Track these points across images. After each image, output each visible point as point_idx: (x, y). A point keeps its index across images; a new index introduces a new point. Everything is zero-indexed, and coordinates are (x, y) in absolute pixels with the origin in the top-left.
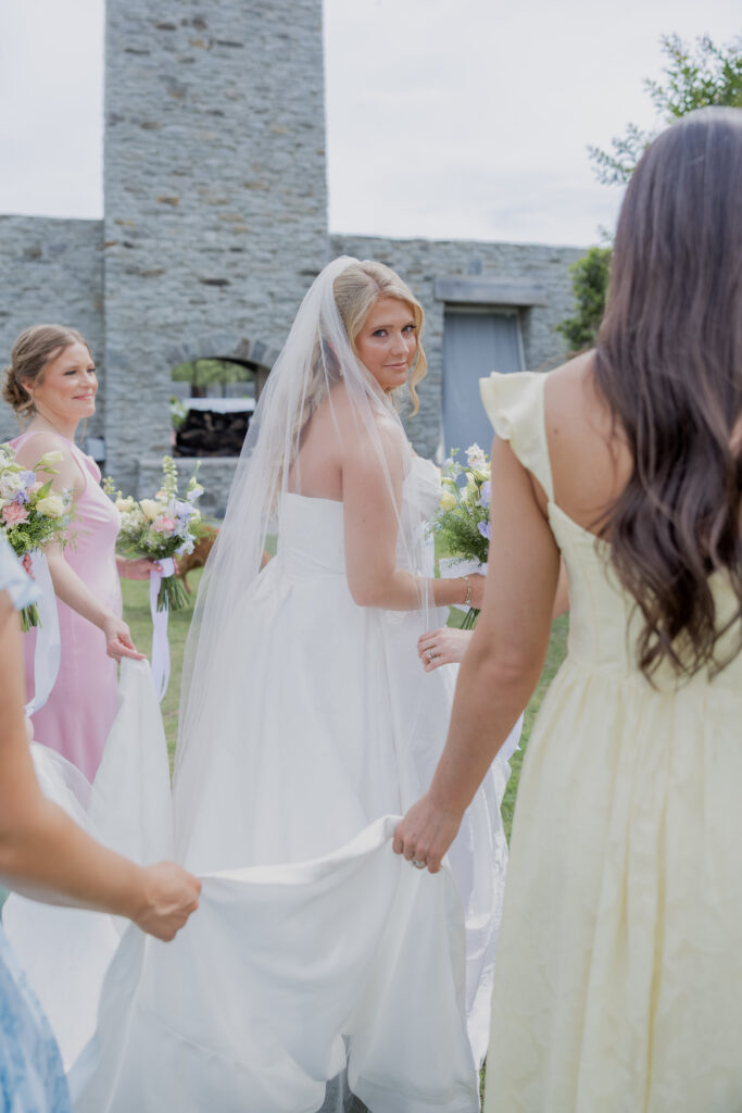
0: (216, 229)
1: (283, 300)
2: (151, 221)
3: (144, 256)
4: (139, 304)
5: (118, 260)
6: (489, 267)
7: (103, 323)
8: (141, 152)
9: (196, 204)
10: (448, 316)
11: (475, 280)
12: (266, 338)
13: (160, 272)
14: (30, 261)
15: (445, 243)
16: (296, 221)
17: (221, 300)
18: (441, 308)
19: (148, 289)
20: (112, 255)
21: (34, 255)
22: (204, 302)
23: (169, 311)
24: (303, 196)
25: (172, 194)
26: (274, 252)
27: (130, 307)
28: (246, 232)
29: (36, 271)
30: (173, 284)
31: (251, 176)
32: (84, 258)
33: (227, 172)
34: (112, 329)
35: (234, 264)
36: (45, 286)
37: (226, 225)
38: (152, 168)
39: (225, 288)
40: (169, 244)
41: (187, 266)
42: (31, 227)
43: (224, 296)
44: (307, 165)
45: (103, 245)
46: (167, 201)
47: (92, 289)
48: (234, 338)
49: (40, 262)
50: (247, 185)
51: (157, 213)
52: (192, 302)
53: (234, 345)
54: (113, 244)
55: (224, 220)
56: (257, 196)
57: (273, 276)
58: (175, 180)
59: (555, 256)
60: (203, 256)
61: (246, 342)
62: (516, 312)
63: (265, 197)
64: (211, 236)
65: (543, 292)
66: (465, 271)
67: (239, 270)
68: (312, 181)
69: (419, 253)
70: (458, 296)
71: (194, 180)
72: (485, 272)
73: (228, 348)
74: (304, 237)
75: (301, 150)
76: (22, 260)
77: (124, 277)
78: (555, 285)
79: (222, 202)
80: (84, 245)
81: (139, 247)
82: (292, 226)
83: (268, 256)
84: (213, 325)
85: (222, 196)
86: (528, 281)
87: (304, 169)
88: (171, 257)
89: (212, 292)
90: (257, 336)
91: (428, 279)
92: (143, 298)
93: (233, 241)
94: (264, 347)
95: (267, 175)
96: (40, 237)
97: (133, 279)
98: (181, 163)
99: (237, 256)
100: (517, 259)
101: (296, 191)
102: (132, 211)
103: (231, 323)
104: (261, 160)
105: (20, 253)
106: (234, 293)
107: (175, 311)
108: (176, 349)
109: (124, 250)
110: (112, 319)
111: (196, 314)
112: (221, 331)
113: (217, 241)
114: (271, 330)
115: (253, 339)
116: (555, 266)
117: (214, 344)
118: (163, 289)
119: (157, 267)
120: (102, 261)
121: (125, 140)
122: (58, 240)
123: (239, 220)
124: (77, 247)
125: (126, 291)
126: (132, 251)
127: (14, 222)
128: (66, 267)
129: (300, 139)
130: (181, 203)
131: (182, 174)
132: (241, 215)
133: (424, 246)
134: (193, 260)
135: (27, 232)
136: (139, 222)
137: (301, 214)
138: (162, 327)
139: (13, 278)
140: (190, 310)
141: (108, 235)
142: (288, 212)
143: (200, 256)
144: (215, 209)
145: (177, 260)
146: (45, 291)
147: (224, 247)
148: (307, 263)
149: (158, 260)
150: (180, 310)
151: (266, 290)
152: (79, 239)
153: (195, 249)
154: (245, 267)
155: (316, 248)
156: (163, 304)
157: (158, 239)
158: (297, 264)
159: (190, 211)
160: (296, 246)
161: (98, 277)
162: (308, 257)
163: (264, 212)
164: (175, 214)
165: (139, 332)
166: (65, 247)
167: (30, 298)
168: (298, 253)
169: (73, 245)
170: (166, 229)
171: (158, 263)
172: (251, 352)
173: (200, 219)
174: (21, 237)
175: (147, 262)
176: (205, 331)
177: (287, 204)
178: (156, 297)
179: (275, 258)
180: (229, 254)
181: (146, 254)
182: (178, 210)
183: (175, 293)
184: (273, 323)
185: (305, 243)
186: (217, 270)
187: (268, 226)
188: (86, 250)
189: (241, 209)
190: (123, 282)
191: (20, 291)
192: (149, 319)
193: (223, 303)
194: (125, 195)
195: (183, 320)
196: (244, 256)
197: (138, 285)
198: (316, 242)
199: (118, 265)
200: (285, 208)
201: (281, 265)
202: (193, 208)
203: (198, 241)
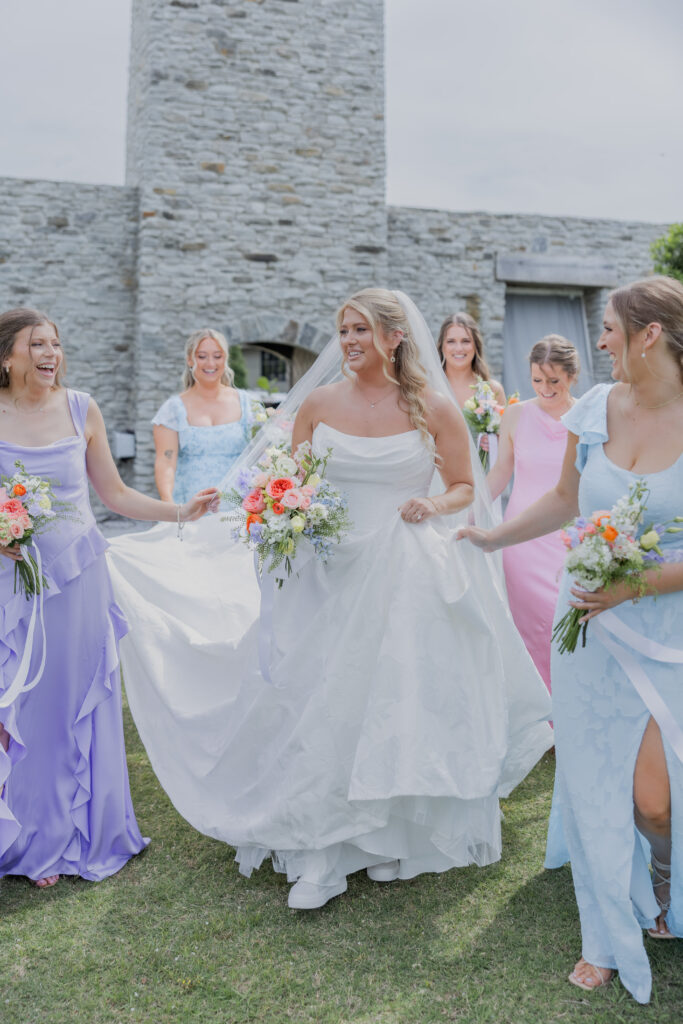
0: (264, 199)
1: (335, 279)
2: (193, 189)
3: (186, 228)
4: (179, 282)
5: (156, 233)
6: (554, 244)
7: (135, 301)
8: (185, 114)
9: (243, 172)
10: (509, 298)
11: (540, 258)
12: (315, 321)
13: (202, 246)
14: (54, 231)
15: (507, 217)
16: (351, 192)
17: (268, 278)
18: (502, 289)
19: (188, 265)
20: (150, 227)
21: (60, 225)
22: (250, 281)
23: (210, 289)
24: (357, 164)
25: (218, 161)
26: (325, 225)
27: (167, 285)
28: (297, 203)
29: (62, 243)
30: (216, 259)
31: (303, 142)
32: (115, 229)
33: (277, 137)
34: (147, 310)
35: (283, 239)
36: (70, 260)
37: (275, 195)
38: (197, 132)
39: (272, 264)
40: (212, 215)
41: (232, 240)
42: (56, 194)
43: (270, 273)
44: (364, 130)
45: (135, 216)
46: (212, 168)
47: (121, 264)
48: (281, 320)
49: (65, 232)
50: (298, 152)
51: (201, 181)
52: (236, 280)
53: (281, 328)
54: (151, 215)
55: (272, 189)
56: (309, 163)
57: (323, 251)
58: (221, 145)
59: (627, 232)
60: (251, 229)
61: (294, 325)
62: (580, 294)
63: (317, 165)
64: (258, 207)
65: (614, 273)
66: (529, 249)
67: (287, 245)
68: (368, 148)
69: (479, 228)
70: (521, 276)
71: (241, 145)
72: (550, 249)
73: (274, 330)
74: (358, 210)
75: (357, 113)
76: (46, 231)
77: (163, 252)
78: (626, 265)
79: (272, 170)
80: (115, 215)
81: (180, 218)
82: (346, 197)
83: (321, 230)
84: (259, 307)
85: (271, 163)
86: (597, 260)
87: (361, 135)
88: (214, 230)
89: (258, 270)
90: (306, 318)
91: (488, 257)
92: (183, 275)
93: (282, 213)
94: (314, 331)
95: (321, 140)
96: (66, 205)
97: (172, 252)
98: (228, 126)
99: (286, 229)
100: (586, 236)
101: (351, 158)
102: (174, 178)
103: (278, 304)
104: (314, 124)
105: (44, 223)
106: (282, 270)
107: (217, 290)
109: (164, 221)
110: (146, 298)
111: (240, 293)
112: (267, 313)
113: (265, 213)
114: (321, 313)
115: (301, 322)
116: (627, 243)
117: (259, 328)
118: (204, 265)
119: (199, 240)
120: (136, 232)
121: (167, 100)
122: (85, 209)
123: (291, 191)
124: (107, 216)
125: (163, 267)
126: (172, 223)
127: (39, 188)
128: (95, 239)
129: (357, 102)
130: (228, 170)
131: (228, 138)
132: (291, 185)
133: (486, 220)
134: (239, 234)
135: (52, 199)
136: (180, 191)
137: (356, 184)
138: (203, 307)
139: (35, 250)
140: (234, 289)
141: (145, 204)
142: (343, 181)
143: (246, 229)
144: (263, 177)
145: (221, 233)
146: (70, 265)
147: (272, 219)
148: (362, 238)
149: (201, 232)
150: (222, 288)
151: (316, 267)
152: (109, 208)
153: (240, 221)
154: (294, 242)
155: (372, 222)
156: (204, 282)
157: (200, 209)
158: (350, 239)
159: (237, 180)
160: (350, 219)
161: (129, 251)
162: (363, 231)
163: (317, 181)
164: (219, 183)
165: (177, 312)
166: (93, 216)
167: (53, 273)
168: (352, 226)
169: (102, 214)
170: (210, 199)
171: (200, 236)
172: (299, 336)
173: (246, 188)
174: (45, 204)
175: (188, 235)
176: (249, 313)
177: (341, 173)
178: (197, 274)
179: (327, 232)
180: (277, 227)
181: (188, 226)
182: (223, 178)
183: (218, 270)
184: (323, 304)
185: (360, 216)
186: (264, 245)
187: (321, 197)
188: (116, 220)
189: (292, 178)
190: (161, 257)
191: (42, 265)
192: (189, 299)
193: (270, 282)
194: (166, 160)
195: (225, 300)
196: (294, 229)
197: (177, 260)
198: (373, 215)
199: (155, 237)
200: (339, 177)
201: (334, 240)
202: (239, 176)
203: (244, 212)
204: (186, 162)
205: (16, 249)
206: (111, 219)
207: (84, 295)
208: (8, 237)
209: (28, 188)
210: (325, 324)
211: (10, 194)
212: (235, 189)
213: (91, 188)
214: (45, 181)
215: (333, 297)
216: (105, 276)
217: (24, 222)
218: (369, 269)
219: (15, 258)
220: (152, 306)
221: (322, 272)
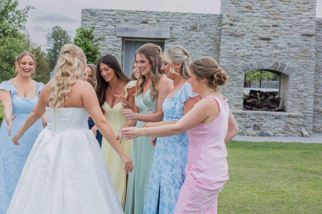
0: (267, 18)
1: (294, 46)
2: (241, 15)
4: (234, 48)
5: (227, 31)
7: (219, 55)
9: (259, 8)
12: (285, 62)
13: (243, 35)
14: (192, 31)
16: (301, 14)
17: (268, 46)
19: (238, 42)
20: (225, 29)
21: (194, 28)
22: (260, 47)
23: (245, 50)
24: (305, 4)
25: (251, 5)
26: (291, 27)
27: (230, 49)
28: (280, 19)
29: (195, 34)
30: (248, 40)
32: (213, 30)
34: (221, 58)
35: (274, 32)
36: (197, 40)
37: (271, 16)
39: (269, 41)
40: (248, 24)
41: (254, 33)
42: (193, 18)
43: (268, 44)
45: (221, 25)
46: (248, 7)
47: (215, 41)
48: (272, 61)
49: (196, 31)
50: (281, 0)
51: (244, 12)
52: (255, 47)
53: (272, 64)
54: (225, 24)
55: (270, 14)
56: (285, 4)
57: (289, 36)
60: (261, 28)
61: (277, 63)
63: (288, 5)
64: (265, 21)
67: (275, 34)
73: (269, 65)
74: (304, 21)
76: (190, 30)
77: (229, 37)
79: (271, 7)
80: (213, 24)
81: (236, 25)
82: (299, 16)
83: (289, 28)
84: (264, 56)
85: (270, 5)
88: (248, 29)
89: (264, 43)
90: (282, 61)
92: (236, 45)
93: (274, 22)
94: (285, 66)
96: (196, 21)
97: (232, 37)
99: (275, 28)
101: (302, 2)
102: (233, 11)
103: (271, 56)
105: (189, 28)
106: (273, 43)
107: (248, 50)
108: (247, 65)
109: (230, 26)
110: (222, 53)
111: (257, 52)
112: (266, 59)
113: (267, 22)
114: (287, 58)
115: (280, 62)
117: (263, 64)
118: (243, 42)
119: (242, 33)
120: (220, 30)
122: (203, 23)
123: (277, 14)
124: (211, 25)
125: (228, 42)
126: (233, 27)
127: (188, 16)
128: (206, 33)
130: (253, 8)
132: (278, 12)
134: (257, 30)
135: (192, 19)
136: (235, 16)
137: (304, 11)
138: (242, 57)
139: (185, 37)
140: (254, 50)
141: (224, 21)
142: (298, 10)
143: (260, 28)
144: (267, 10)
145: (250, 30)
146: (197, 42)
147: (270, 25)
148: (305, 31)
149: (243, 30)
150: (250, 50)
151: (286, 42)
152: (211, 22)
153: (258, 26)
154: (278, 33)
155: (310, 25)
156: (243, 47)
157: (243, 22)
158: (300, 32)
159: (257, 11)
160: (301, 24)
161: (218, 37)
162: (306, 28)
163: (288, 11)
164: (250, 12)
165: (233, 58)
166: (206, 25)
167: (191, 45)
168: (301, 27)
169: (209, 24)
170: (247, 18)
171: (242, 31)
172: (279, 67)
173: (261, 14)
174: (190, 21)
175: (238, 31)
176: (260, 59)
177: (297, 7)
178: (241, 45)
179: (291, 29)
180: (272, 28)
181: (238, 28)
182: (252, 11)
183: (249, 43)
184: (289, 56)
185: (304, 23)
186: (267, 34)
187: (289, 16)
188: (214, 26)
189: (278, 10)
190: (228, 39)
191: (188, 42)
192: (238, 54)
193: (268, 47)
194: (231, 5)
195: (251, 54)
196: (279, 28)
197: (234, 40)
198: (310, 22)
199: (226, 32)
200: (297, 9)
201: (294, 32)
202: (258, 10)
203: (259, 23)
204: (239, 5)
205: (179, 37)
206: (212, 26)
207: (201, 52)
208: (176, 33)
209: (184, 16)
210: (289, 63)
211: (178, 18)
212: (256, 14)
213: (206, 15)
214: (190, 13)
215: (293, 53)
216: (209, 45)
217: (182, 28)
218: (308, 43)
219: (179, 39)
220: (224, 56)
221: (289, 44)
